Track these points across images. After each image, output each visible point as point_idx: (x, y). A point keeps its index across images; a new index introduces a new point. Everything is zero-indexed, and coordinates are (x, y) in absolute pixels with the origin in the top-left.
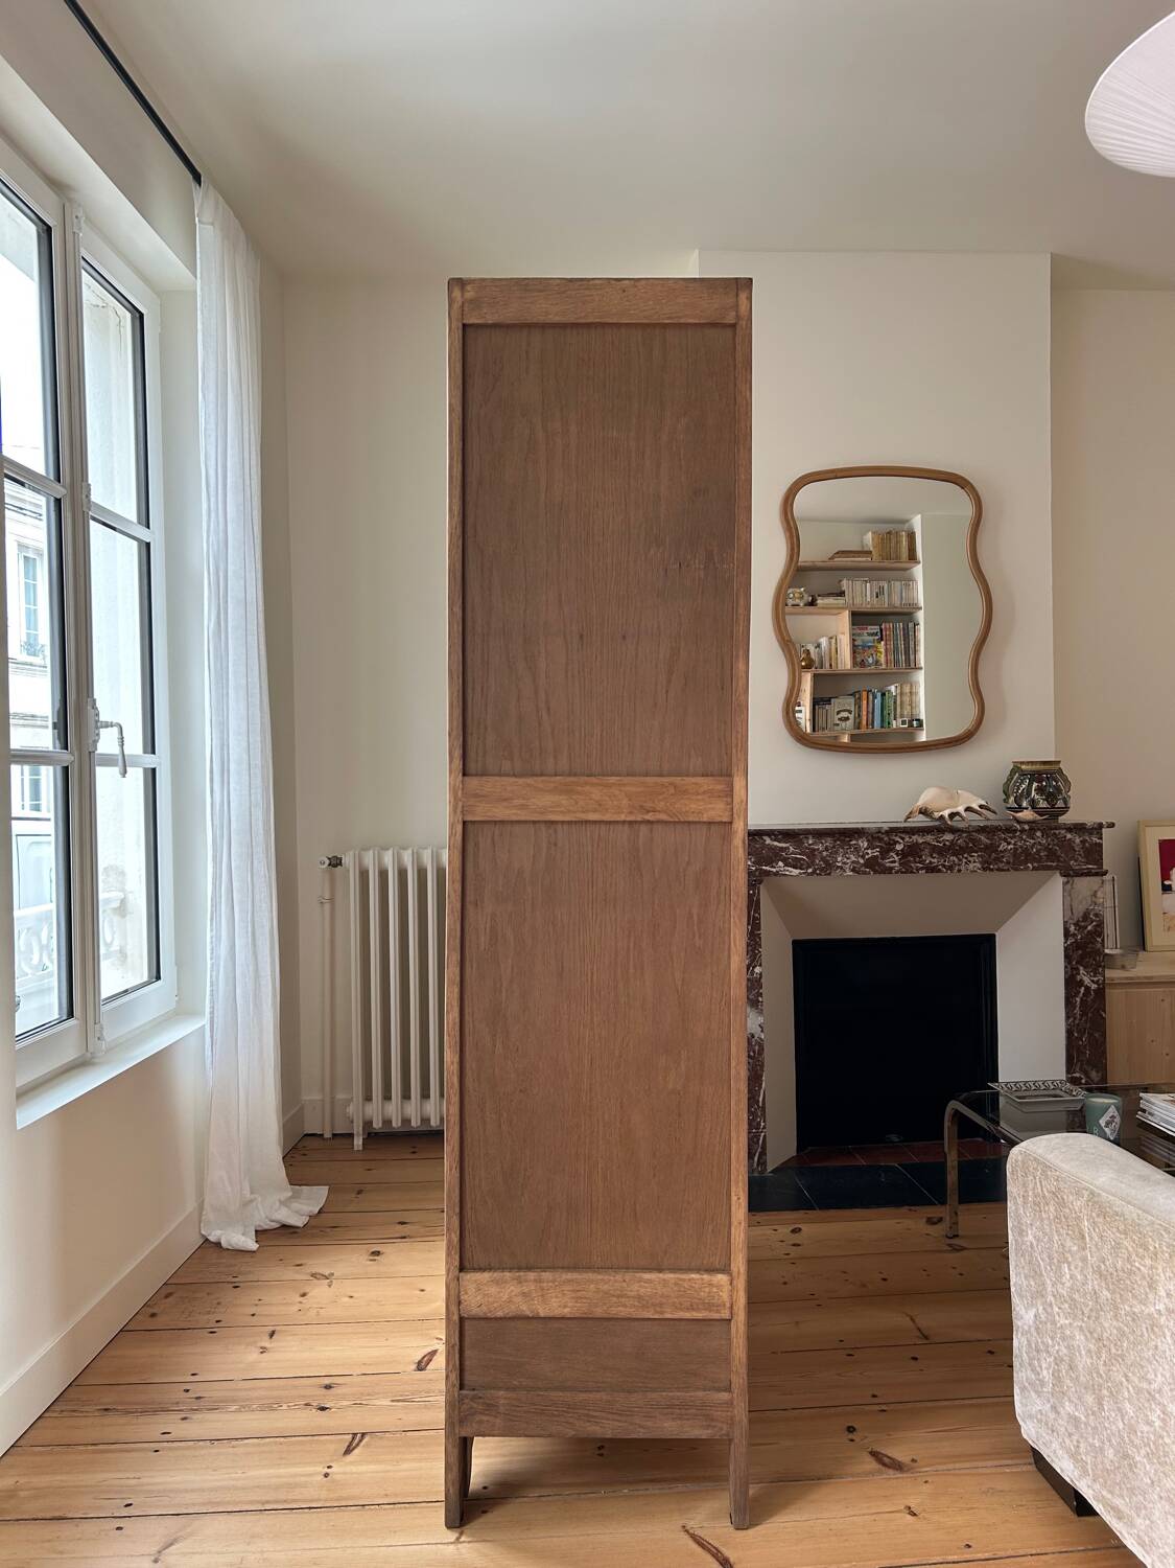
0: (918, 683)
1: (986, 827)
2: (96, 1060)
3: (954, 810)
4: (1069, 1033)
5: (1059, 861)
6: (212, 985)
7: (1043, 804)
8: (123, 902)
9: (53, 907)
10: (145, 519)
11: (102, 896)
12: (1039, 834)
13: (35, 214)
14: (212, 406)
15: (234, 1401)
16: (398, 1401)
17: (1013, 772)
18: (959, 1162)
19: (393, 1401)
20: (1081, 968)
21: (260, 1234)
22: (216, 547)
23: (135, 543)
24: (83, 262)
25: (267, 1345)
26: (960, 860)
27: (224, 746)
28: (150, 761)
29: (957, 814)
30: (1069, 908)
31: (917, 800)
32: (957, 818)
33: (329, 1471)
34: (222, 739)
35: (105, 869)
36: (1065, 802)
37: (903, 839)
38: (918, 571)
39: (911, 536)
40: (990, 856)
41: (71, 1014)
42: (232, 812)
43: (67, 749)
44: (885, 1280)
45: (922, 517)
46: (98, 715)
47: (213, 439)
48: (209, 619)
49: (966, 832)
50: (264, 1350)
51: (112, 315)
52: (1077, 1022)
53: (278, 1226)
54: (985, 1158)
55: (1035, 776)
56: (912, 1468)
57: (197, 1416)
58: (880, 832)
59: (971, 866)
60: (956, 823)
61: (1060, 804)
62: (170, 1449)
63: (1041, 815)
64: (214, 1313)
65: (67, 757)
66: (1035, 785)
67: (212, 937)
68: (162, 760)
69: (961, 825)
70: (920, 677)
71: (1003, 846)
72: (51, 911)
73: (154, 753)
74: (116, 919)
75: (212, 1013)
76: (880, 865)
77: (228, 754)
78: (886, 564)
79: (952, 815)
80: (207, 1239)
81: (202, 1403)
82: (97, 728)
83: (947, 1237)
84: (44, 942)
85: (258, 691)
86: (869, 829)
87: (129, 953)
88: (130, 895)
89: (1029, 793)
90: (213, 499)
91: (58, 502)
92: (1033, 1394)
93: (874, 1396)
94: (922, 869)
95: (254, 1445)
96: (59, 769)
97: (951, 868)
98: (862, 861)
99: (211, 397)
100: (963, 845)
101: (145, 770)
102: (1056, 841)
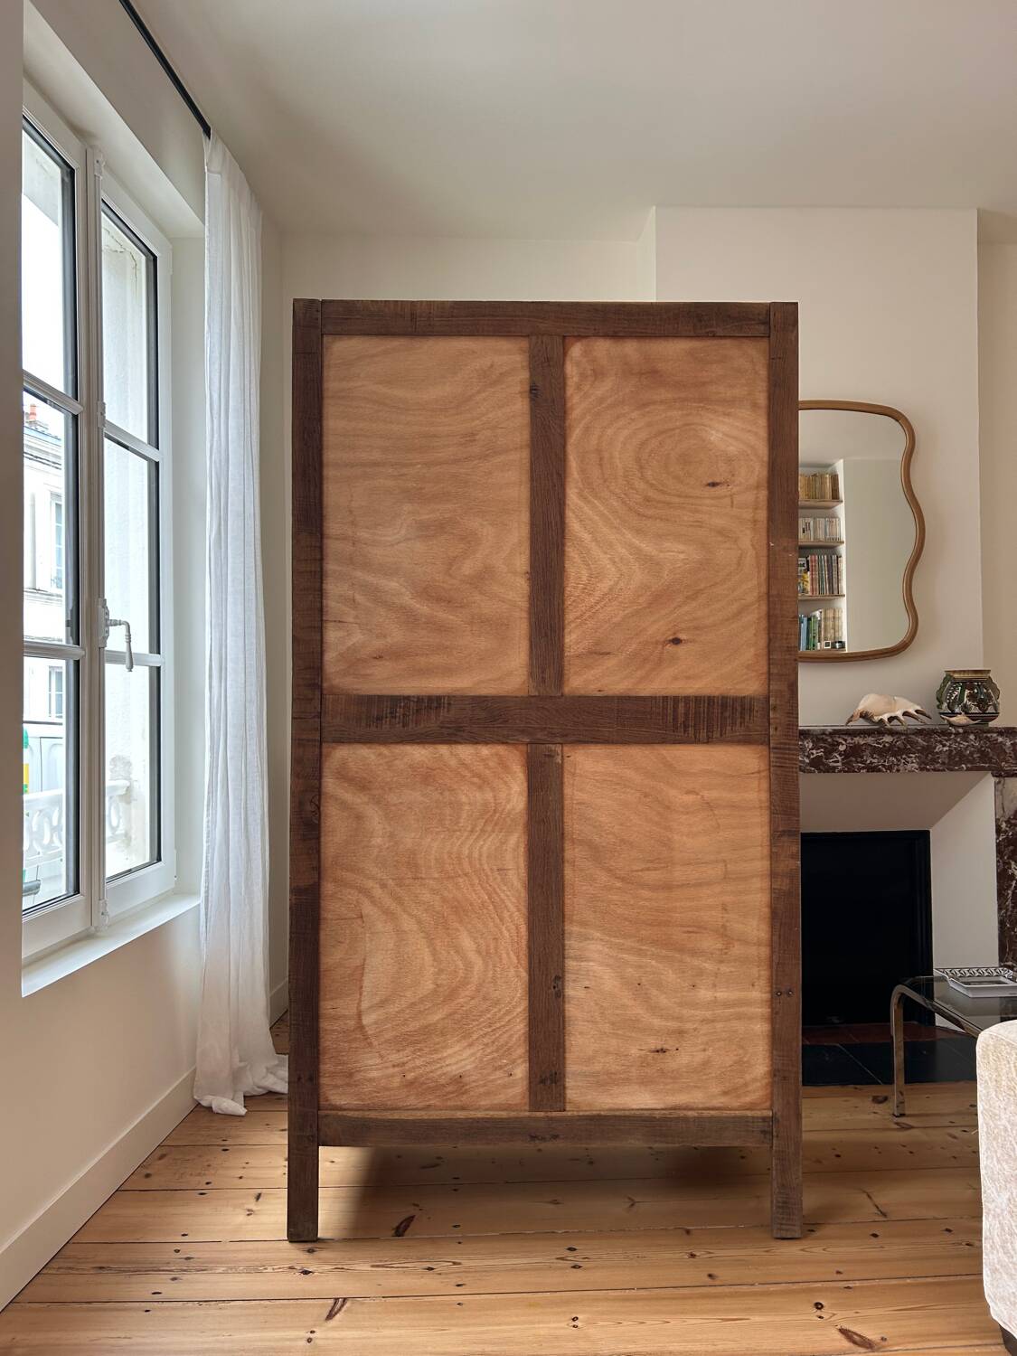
0: (840, 609)
1: (923, 730)
2: (99, 934)
3: (893, 715)
4: (1002, 923)
5: (990, 762)
6: (207, 867)
7: (975, 710)
8: (129, 789)
9: (63, 791)
10: (155, 441)
11: (108, 783)
12: (972, 737)
13: (60, 156)
14: (216, 337)
15: (220, 1262)
16: (378, 1266)
17: (946, 680)
18: (905, 1043)
19: (373, 1266)
20: (1013, 863)
21: (248, 1099)
22: (218, 465)
23: (145, 463)
24: (103, 205)
25: (254, 1208)
26: (899, 761)
27: (222, 645)
28: (156, 660)
29: (896, 718)
30: (1000, 806)
31: (857, 707)
32: (895, 722)
33: (312, 1336)
34: (221, 639)
35: (113, 759)
36: (996, 709)
37: (845, 740)
38: (841, 510)
39: (835, 479)
40: (926, 758)
41: (77, 891)
42: (229, 708)
43: (79, 645)
44: (838, 1156)
45: (844, 462)
46: (107, 614)
47: (217, 366)
48: (211, 531)
49: (903, 734)
50: (250, 1213)
51: (128, 257)
52: (1009, 913)
53: (264, 1092)
54: (921, 1040)
55: (967, 684)
56: (884, 1347)
57: (186, 1277)
58: (824, 734)
59: (909, 766)
60: (895, 725)
61: (991, 710)
62: (161, 1309)
63: (973, 720)
64: (204, 1174)
65: (78, 652)
66: (967, 692)
67: (208, 822)
68: (166, 660)
69: (900, 728)
70: (843, 604)
71: (939, 748)
72: (61, 795)
73: (159, 653)
74: (122, 805)
75: (207, 892)
76: (824, 764)
77: (226, 652)
78: (812, 503)
79: (891, 719)
80: (199, 1104)
81: (191, 1264)
82: (107, 626)
83: (894, 1115)
84: (55, 823)
85: (254, 597)
86: (814, 730)
87: (133, 837)
88: (135, 783)
89: (961, 700)
90: (216, 421)
91: (75, 418)
92: (1005, 1276)
93: (838, 1272)
94: (863, 768)
95: (241, 1307)
96: (72, 663)
97: (890, 768)
98: (807, 761)
99: (216, 329)
100: (902, 747)
101: (151, 668)
102: (988, 743)
